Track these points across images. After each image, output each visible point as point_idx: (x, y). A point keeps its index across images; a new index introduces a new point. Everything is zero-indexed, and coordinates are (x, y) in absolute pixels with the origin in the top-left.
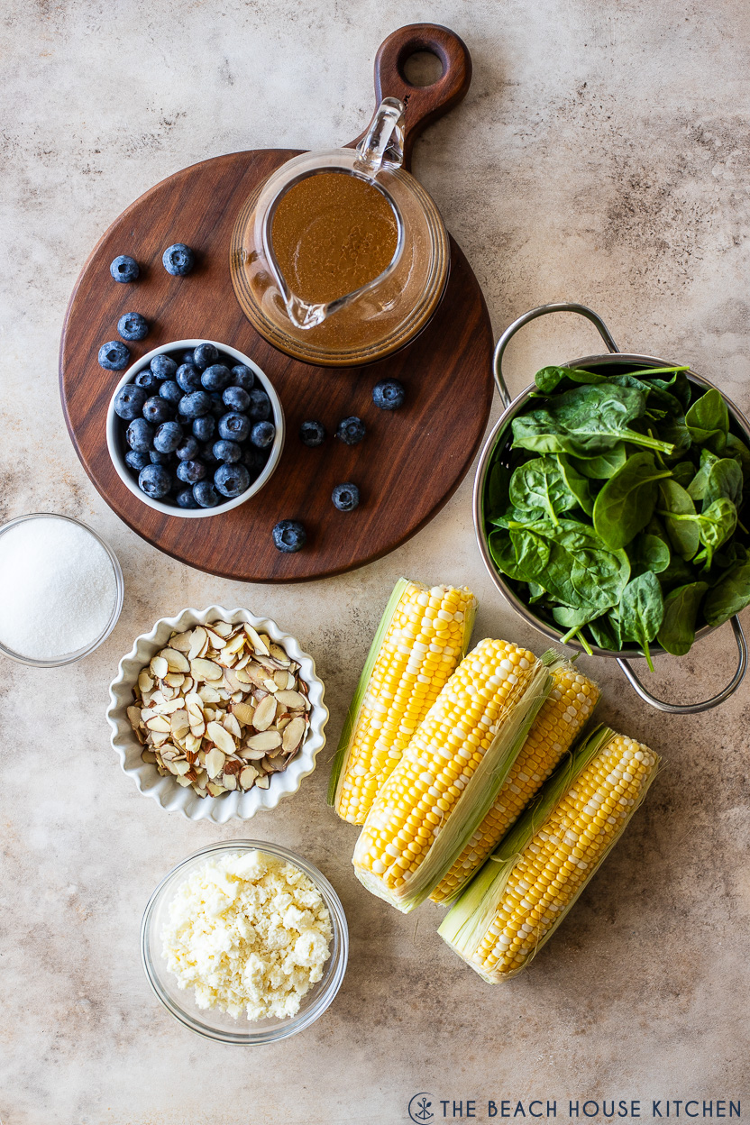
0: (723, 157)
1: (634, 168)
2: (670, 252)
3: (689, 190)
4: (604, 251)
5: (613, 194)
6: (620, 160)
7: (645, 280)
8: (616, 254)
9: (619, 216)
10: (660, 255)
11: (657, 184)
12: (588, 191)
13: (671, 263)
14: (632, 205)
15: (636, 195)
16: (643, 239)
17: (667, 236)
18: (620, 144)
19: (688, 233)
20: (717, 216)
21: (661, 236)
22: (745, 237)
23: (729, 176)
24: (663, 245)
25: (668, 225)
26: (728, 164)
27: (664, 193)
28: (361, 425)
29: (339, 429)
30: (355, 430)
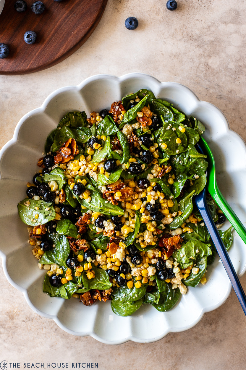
28: (43, 5)
29: (32, 6)
30: (40, 7)
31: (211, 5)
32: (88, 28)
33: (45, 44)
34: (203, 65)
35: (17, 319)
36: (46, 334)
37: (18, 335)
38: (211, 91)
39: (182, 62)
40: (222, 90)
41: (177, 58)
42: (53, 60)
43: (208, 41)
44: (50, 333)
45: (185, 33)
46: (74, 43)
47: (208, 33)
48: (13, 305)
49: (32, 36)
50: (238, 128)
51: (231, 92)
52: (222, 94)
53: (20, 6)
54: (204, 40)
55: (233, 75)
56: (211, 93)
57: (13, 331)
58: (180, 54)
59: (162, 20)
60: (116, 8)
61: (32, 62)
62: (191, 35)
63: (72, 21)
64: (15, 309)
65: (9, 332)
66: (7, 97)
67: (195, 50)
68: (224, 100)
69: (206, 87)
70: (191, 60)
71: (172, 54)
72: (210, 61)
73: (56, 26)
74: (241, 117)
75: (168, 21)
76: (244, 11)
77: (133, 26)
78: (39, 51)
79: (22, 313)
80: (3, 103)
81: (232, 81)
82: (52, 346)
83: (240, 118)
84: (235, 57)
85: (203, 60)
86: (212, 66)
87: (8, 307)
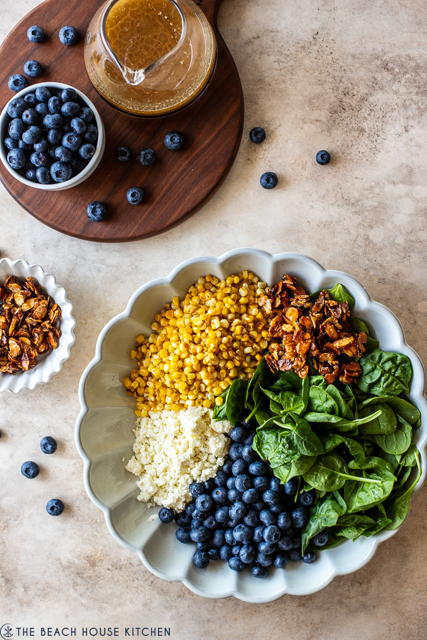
0: (400, 78)
1: (346, 84)
2: (366, 135)
3: (379, 97)
4: (327, 133)
5: (333, 99)
6: (338, 79)
7: (351, 151)
8: (333, 135)
9: (336, 112)
10: (360, 136)
11: (359, 94)
12: (318, 96)
13: (366, 141)
14: (344, 106)
15: (347, 100)
16: (350, 126)
17: (365, 125)
18: (338, 69)
19: (378, 124)
20: (395, 114)
21: (361, 125)
22: (412, 127)
23: (403, 90)
24: (362, 131)
25: (365, 118)
26: (403, 83)
27: (363, 99)
28: (154, 155)
29: (140, 154)
30: (149, 156)
31: (375, 158)
32: (212, 186)
33: (154, 205)
34: (361, 239)
35: (100, 566)
36: (138, 588)
37: (101, 588)
38: (372, 273)
39: (334, 233)
40: (386, 271)
41: (328, 228)
42: (164, 226)
43: (370, 206)
44: (143, 587)
45: (339, 195)
46: (193, 205)
47: (370, 195)
48: (96, 547)
49: (138, 195)
50: (406, 323)
51: (398, 275)
52: (386, 277)
53: (124, 154)
54: (365, 205)
55: (401, 253)
56: (371, 276)
57: (94, 582)
58: (332, 223)
59: (309, 176)
60: (249, 159)
61: (136, 227)
62: (347, 198)
63: (191, 175)
64: (98, 552)
65: (89, 583)
66: (99, 271)
67: (352, 217)
68: (389, 286)
69: (364, 268)
70: (346, 231)
71: (322, 222)
72: (372, 233)
73: (170, 182)
74: (411, 309)
75: (317, 178)
76: (419, 167)
77: (271, 185)
78: (147, 213)
79: (107, 558)
80: (94, 278)
81: (400, 260)
82: (146, 604)
83: (409, 310)
84: (406, 229)
85: (362, 231)
86: (374, 240)
87: (88, 550)
